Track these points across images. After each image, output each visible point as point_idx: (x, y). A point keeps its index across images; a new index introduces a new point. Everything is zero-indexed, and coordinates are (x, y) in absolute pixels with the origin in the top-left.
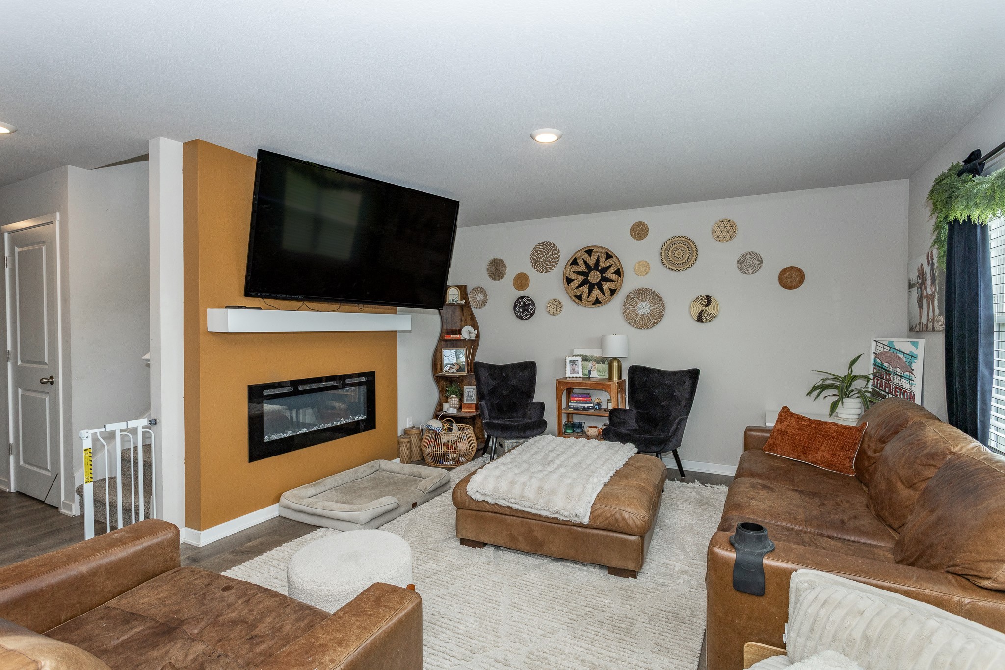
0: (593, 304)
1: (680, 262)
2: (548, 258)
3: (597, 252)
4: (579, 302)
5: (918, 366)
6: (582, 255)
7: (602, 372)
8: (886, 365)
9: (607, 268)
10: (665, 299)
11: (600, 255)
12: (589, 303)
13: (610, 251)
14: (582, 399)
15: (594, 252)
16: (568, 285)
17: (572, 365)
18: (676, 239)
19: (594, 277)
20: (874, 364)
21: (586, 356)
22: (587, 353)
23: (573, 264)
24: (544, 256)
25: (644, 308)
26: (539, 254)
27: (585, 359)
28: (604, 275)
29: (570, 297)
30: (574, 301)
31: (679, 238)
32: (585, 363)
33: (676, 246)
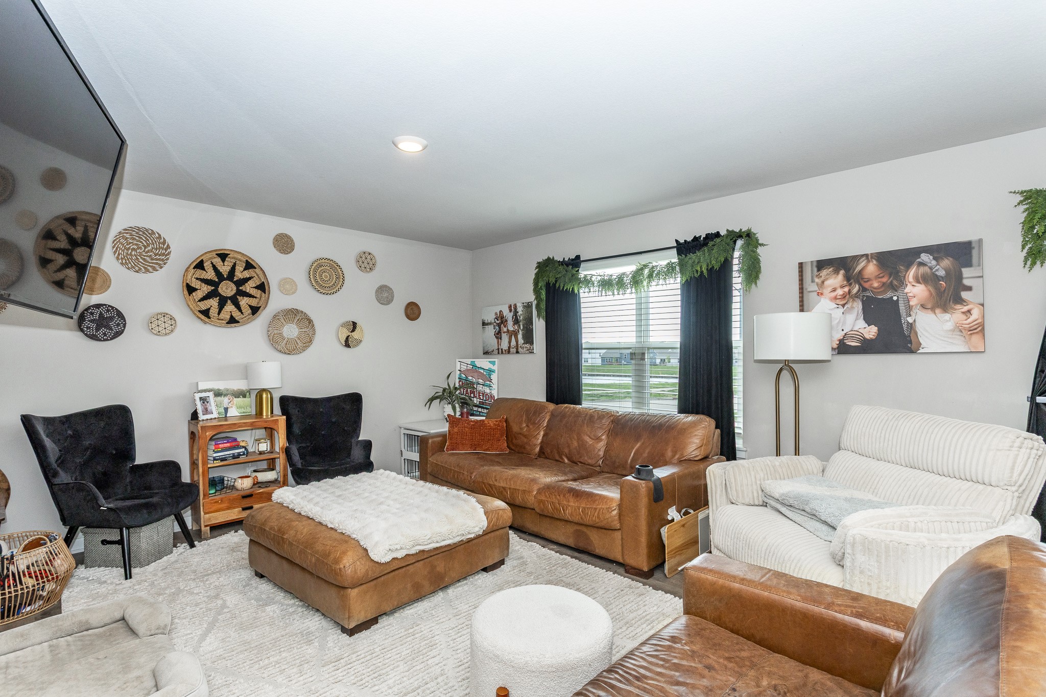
0: (227, 323)
1: (327, 285)
2: (148, 252)
3: (233, 258)
4: (206, 319)
5: (494, 377)
6: (211, 258)
7: (244, 408)
8: (470, 378)
9: (246, 280)
10: (315, 322)
11: (238, 262)
12: (221, 321)
13: (253, 260)
14: (228, 445)
15: (229, 257)
16: (190, 295)
17: (204, 403)
18: (323, 261)
19: (227, 289)
20: (459, 378)
21: (219, 390)
22: (221, 385)
23: (197, 268)
24: (140, 248)
25: (291, 331)
26: (130, 243)
27: (218, 394)
28: (241, 288)
29: (193, 312)
30: (199, 318)
31: (326, 261)
32: (219, 398)
33: (323, 268)
